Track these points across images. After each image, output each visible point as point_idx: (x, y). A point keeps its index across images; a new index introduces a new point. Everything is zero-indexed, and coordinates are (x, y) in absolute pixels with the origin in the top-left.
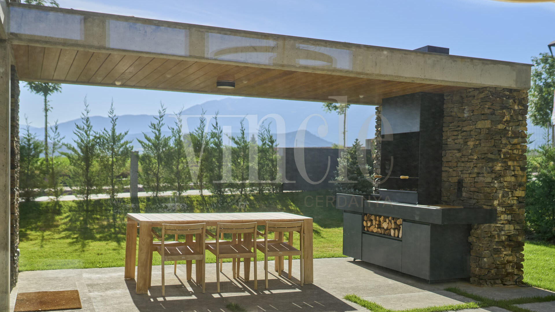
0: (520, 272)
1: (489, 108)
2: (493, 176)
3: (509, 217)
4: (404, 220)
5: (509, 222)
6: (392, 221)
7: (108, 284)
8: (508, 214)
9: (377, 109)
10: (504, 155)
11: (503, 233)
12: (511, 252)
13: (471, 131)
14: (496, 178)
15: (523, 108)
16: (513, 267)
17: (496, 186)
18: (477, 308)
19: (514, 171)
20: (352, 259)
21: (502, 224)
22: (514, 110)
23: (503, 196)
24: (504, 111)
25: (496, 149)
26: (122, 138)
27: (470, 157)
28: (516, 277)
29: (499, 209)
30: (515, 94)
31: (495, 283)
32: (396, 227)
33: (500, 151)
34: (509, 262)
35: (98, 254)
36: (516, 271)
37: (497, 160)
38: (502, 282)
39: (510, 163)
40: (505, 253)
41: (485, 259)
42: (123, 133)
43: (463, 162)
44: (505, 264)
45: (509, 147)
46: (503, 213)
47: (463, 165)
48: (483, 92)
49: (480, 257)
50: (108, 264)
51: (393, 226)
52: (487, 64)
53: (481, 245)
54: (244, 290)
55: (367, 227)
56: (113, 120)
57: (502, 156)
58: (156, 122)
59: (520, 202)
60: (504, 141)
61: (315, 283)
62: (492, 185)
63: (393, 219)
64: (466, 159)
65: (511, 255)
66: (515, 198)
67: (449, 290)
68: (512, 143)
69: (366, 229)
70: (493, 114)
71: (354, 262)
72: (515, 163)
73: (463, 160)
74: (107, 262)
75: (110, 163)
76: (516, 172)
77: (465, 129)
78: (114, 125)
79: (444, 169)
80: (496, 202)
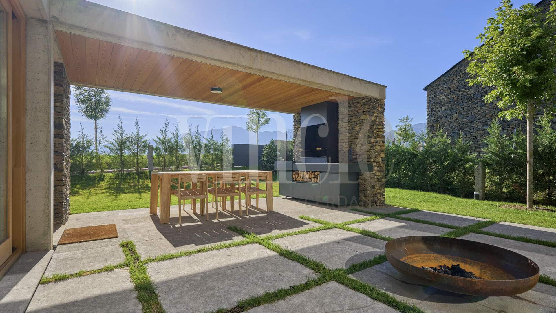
0: (384, 199)
1: (368, 108)
2: (371, 145)
3: (378, 168)
4: (321, 172)
5: (378, 171)
6: (312, 173)
7: (138, 218)
8: (377, 167)
9: (294, 116)
10: (375, 134)
11: (376, 177)
12: (380, 187)
13: (356, 122)
14: (372, 147)
15: (382, 109)
16: (380, 196)
17: (372, 151)
18: (379, 219)
19: (379, 143)
20: (285, 197)
21: (375, 172)
22: (379, 110)
23: (375, 157)
24: (375, 110)
25: (372, 131)
26: (143, 138)
27: (356, 136)
28: (382, 201)
29: (374, 164)
30: (379, 101)
31: (373, 205)
32: (315, 177)
33: (373, 132)
34: (379, 193)
35: (130, 201)
36: (382, 197)
37: (372, 137)
38: (376, 204)
39: (378, 139)
40: (377, 188)
41: (368, 192)
42: (144, 135)
43: (352, 139)
44: (377, 194)
45: (377, 130)
46: (375, 166)
47: (352, 140)
48: (364, 99)
49: (365, 191)
50: (137, 207)
51: (313, 176)
52: (367, 84)
53: (366, 184)
54: (232, 216)
55: (295, 178)
56: (137, 128)
57: (374, 135)
58: (163, 129)
59: (383, 160)
60: (375, 127)
61: (274, 210)
62: (370, 150)
63: (313, 172)
64: (354, 137)
65: (380, 189)
66: (381, 158)
67: (352, 210)
68: (378, 128)
69: (294, 179)
70: (370, 111)
71: (286, 198)
72: (380, 139)
73: (352, 138)
74: (136, 206)
75: (136, 151)
76: (381, 144)
77: (353, 121)
78: (138, 131)
79: (339, 144)
80: (372, 160)
